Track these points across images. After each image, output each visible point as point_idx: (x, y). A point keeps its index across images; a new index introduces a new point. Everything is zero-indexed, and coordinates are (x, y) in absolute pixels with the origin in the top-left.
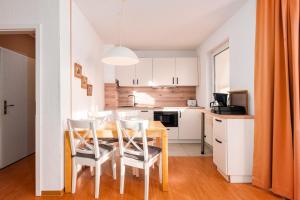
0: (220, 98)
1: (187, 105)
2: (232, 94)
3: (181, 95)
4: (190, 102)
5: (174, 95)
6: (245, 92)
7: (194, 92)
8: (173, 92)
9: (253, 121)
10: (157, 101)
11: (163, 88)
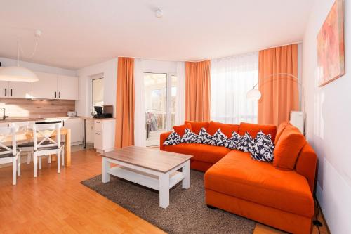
0: (98, 109)
1: (67, 116)
2: (105, 107)
3: (61, 107)
4: (70, 113)
5: (54, 108)
6: (111, 106)
7: (74, 105)
8: (53, 105)
9: (115, 121)
10: (31, 113)
11: (41, 100)
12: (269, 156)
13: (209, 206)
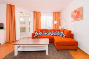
12: (65, 36)
13: (57, 50)
